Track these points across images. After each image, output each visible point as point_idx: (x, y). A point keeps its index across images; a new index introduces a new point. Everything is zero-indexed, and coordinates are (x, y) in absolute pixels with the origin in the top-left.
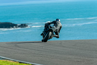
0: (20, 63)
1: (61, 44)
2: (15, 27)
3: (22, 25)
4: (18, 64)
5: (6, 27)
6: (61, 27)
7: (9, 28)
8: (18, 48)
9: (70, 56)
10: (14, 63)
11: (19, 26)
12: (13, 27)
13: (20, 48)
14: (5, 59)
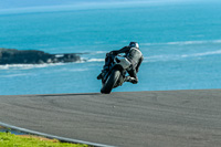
0: (62, 141)
1: (155, 98)
2: (49, 60)
3: (66, 56)
4: (58, 144)
5: (29, 61)
7: (37, 62)
8: (56, 109)
9: (175, 127)
10: (49, 143)
11: (60, 59)
12: (45, 61)
14: (27, 133)
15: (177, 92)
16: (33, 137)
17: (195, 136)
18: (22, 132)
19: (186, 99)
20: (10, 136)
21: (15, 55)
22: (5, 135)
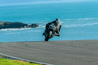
0: (31, 63)
1: (72, 43)
2: (25, 27)
3: (33, 25)
4: (29, 64)
6: (61, 26)
7: (20, 28)
8: (28, 48)
9: (81, 56)
10: (25, 63)
11: (30, 26)
12: (23, 27)
13: (31, 47)
14: (15, 59)
15: (82, 41)
16: (18, 61)
17: (89, 60)
18: (13, 59)
19: (86, 43)
20: (8, 60)
21: (10, 24)
22: (5, 60)
